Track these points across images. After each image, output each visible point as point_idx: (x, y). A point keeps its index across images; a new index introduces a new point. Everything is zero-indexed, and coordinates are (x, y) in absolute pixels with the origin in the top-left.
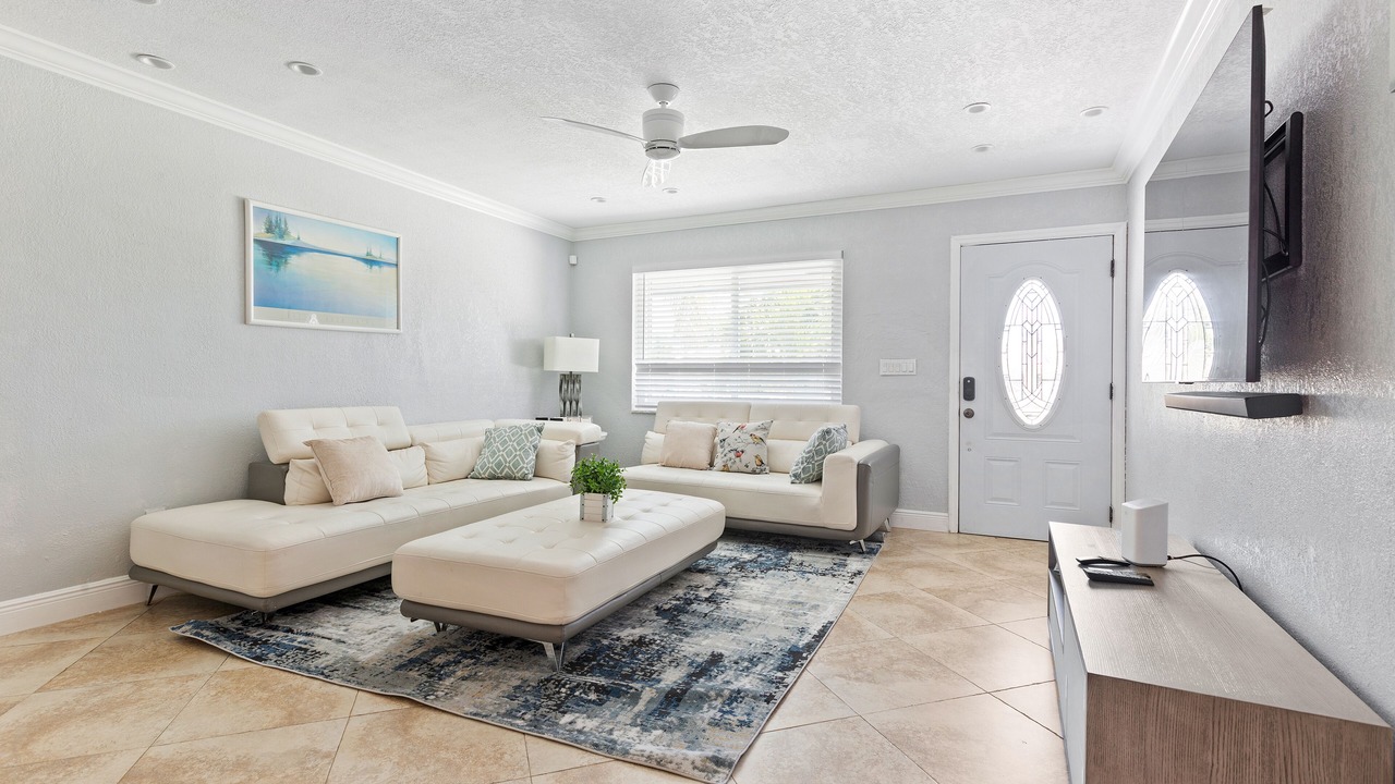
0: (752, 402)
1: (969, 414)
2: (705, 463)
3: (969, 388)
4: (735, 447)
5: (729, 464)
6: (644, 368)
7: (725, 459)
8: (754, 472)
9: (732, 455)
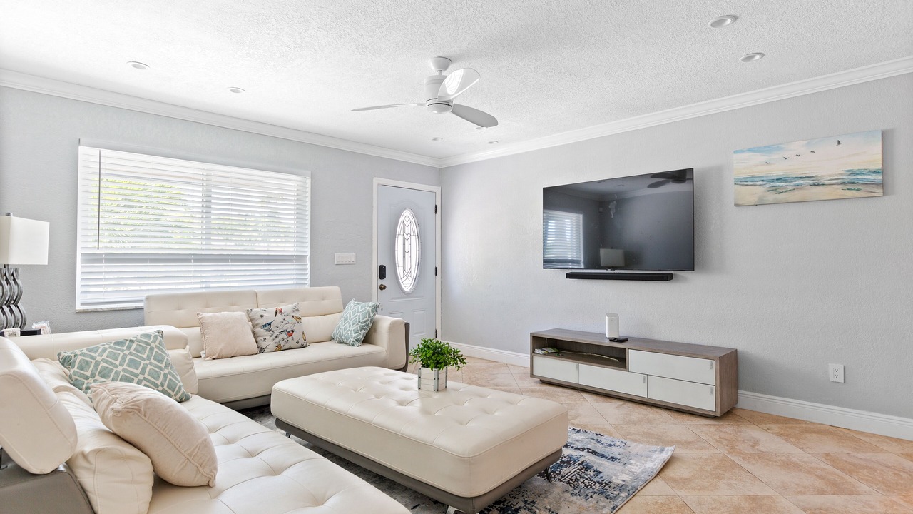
0: (256, 290)
1: (382, 288)
2: (255, 348)
3: (382, 273)
4: (285, 328)
5: (282, 343)
6: (93, 259)
7: (277, 340)
8: (302, 347)
9: (284, 335)
